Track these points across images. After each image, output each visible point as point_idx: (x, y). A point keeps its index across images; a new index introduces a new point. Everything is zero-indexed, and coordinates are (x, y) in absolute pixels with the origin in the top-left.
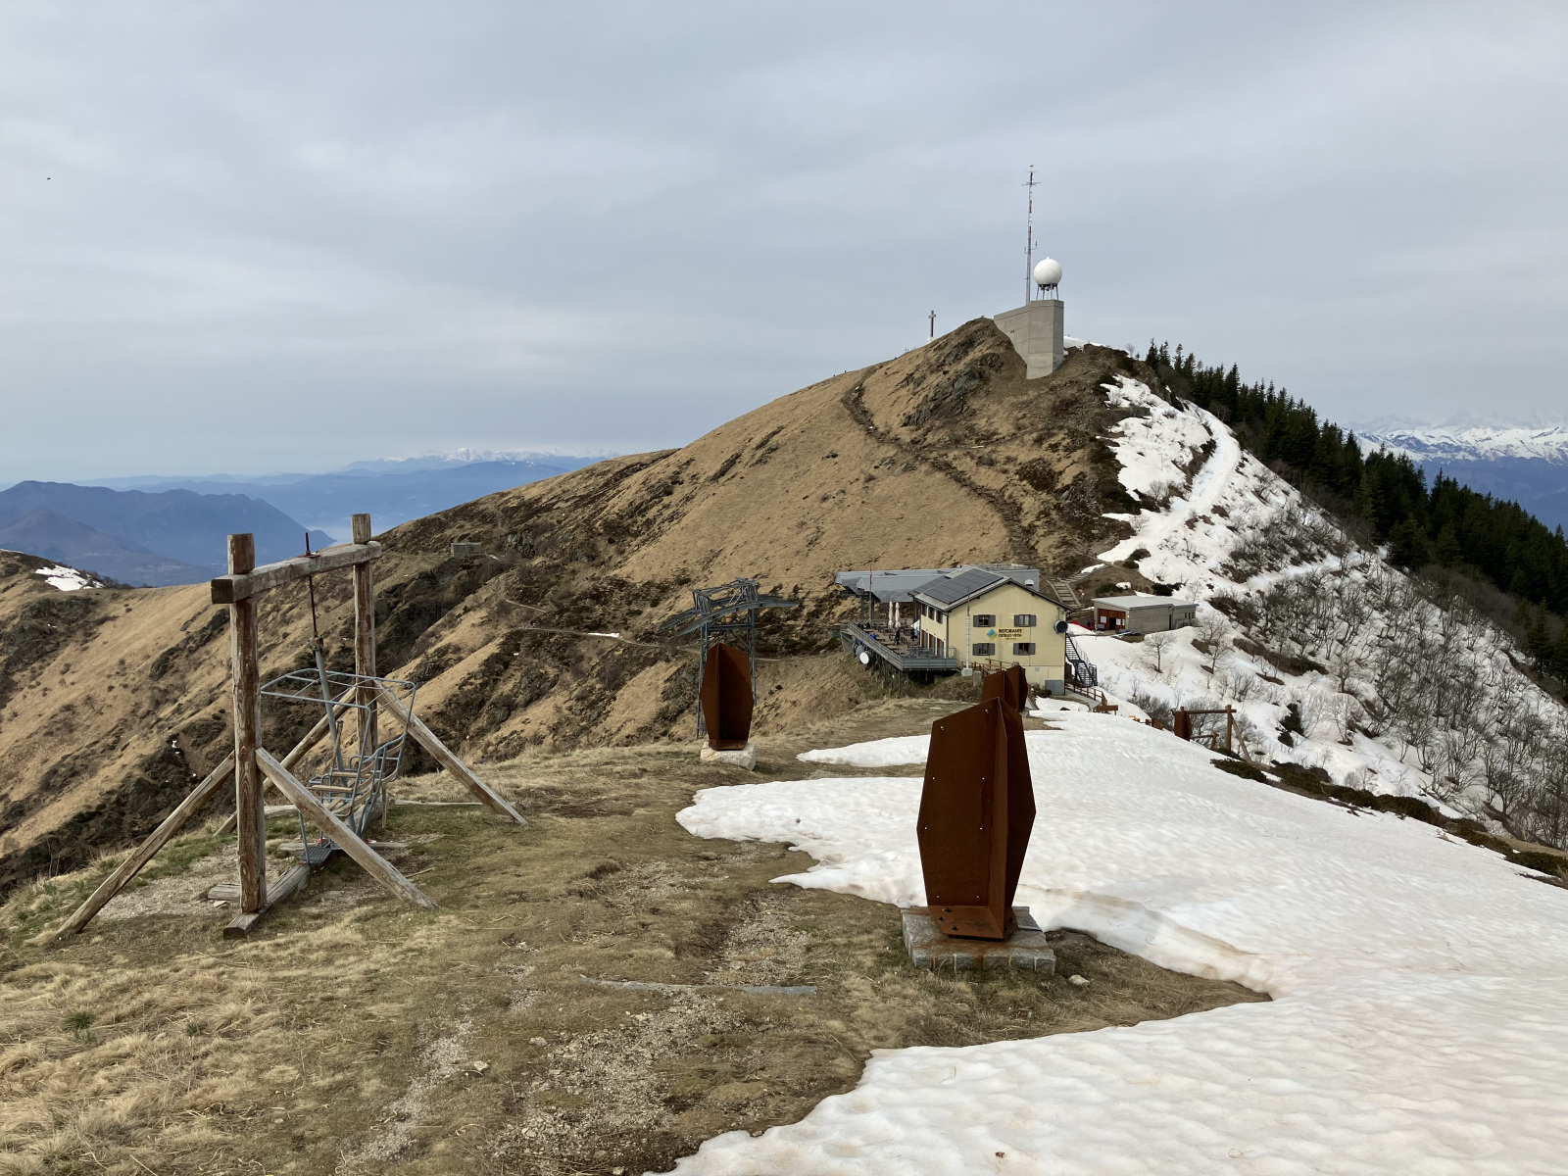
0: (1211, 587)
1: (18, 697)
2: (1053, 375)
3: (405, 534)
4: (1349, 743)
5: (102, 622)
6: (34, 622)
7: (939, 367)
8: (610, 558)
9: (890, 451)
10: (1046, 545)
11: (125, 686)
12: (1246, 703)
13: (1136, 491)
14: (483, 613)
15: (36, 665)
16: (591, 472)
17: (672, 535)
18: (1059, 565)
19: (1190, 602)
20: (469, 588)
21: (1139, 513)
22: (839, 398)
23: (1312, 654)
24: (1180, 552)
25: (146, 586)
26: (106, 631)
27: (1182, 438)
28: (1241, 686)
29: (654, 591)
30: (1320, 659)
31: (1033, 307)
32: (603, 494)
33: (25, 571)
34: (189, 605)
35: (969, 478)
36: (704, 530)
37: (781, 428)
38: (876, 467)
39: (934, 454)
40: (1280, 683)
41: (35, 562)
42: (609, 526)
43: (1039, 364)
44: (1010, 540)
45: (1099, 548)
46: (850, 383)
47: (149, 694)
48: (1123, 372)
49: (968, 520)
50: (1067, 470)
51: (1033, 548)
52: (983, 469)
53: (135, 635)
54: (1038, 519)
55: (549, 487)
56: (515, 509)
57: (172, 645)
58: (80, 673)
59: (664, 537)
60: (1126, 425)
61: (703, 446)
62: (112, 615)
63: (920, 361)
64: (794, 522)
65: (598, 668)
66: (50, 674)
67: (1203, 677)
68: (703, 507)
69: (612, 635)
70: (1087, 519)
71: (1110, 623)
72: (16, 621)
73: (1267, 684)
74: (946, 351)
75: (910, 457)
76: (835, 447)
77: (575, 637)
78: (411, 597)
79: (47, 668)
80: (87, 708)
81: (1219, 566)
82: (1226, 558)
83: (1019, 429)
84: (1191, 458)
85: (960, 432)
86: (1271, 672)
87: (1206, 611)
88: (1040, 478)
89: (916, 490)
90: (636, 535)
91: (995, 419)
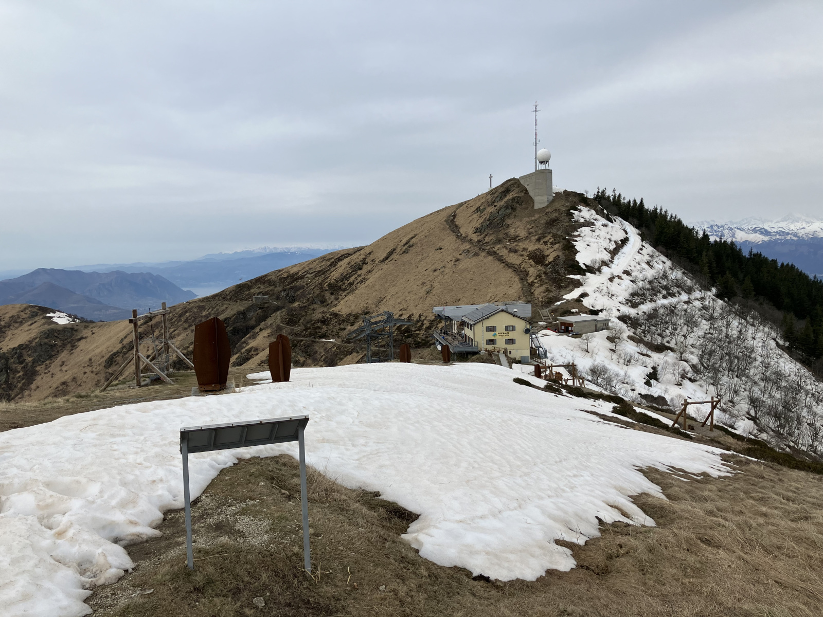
0: (619, 310)
1: (39, 378)
2: (547, 207)
3: (231, 292)
4: (681, 385)
5: (80, 340)
6: (46, 340)
7: (492, 203)
8: (331, 302)
9: (467, 246)
10: (539, 292)
11: (92, 372)
12: (630, 367)
13: (584, 264)
14: (269, 331)
15: (47, 362)
16: (323, 259)
17: (362, 289)
18: (544, 301)
19: (607, 318)
20: (263, 318)
21: (585, 275)
22: (444, 220)
23: (668, 342)
24: (605, 293)
25: (101, 321)
26: (82, 344)
27: (611, 237)
28: (628, 358)
29: (352, 318)
30: (672, 345)
31: (538, 172)
32: (329, 270)
33: (41, 315)
34: (123, 330)
35: (505, 259)
36: (377, 287)
37: (416, 235)
38: (460, 254)
39: (489, 247)
40: (649, 356)
41: (46, 310)
42: (331, 286)
43: (540, 201)
44: (522, 289)
45: (564, 293)
46: (450, 212)
47: (104, 375)
48: (582, 204)
49: (503, 279)
50: (551, 255)
51: (533, 293)
52: (511, 254)
53: (97, 346)
54: (536, 279)
55: (303, 266)
56: (286, 278)
57: (115, 350)
58: (70, 365)
59: (357, 291)
60: (581, 231)
61: (377, 244)
62: (84, 336)
63: (484, 200)
64: (420, 282)
65: (324, 357)
66: (55, 367)
67: (609, 354)
68: (377, 275)
69: (331, 340)
70: (559, 278)
71: (565, 329)
72: (37, 340)
73: (642, 357)
74: (496, 195)
75: (477, 249)
76: (441, 244)
77: (313, 341)
78: (234, 324)
79: (53, 364)
80: (73, 383)
81: (624, 300)
82: (627, 296)
83: (530, 234)
84: (614, 246)
85: (501, 236)
86: (645, 350)
87: (615, 323)
88: (539, 258)
89: (479, 265)
90: (345, 290)
91: (518, 229)
